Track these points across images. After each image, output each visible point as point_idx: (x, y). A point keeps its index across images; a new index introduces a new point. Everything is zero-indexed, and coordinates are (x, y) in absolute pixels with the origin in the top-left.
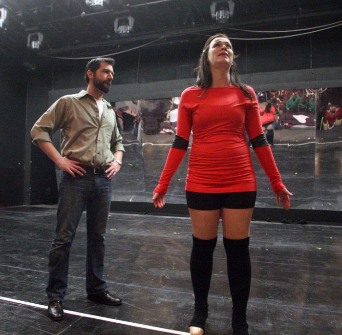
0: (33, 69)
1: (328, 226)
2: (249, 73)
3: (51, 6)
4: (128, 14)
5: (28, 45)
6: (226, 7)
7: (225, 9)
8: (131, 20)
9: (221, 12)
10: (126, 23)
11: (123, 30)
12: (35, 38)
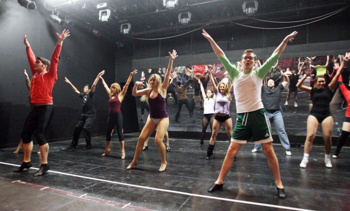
0: (121, 46)
1: (318, 146)
2: (265, 47)
3: (135, 5)
4: (187, 11)
5: (121, 31)
6: (253, 5)
7: (252, 7)
8: (190, 15)
9: (249, 9)
10: (187, 16)
11: (184, 21)
12: (126, 27)
